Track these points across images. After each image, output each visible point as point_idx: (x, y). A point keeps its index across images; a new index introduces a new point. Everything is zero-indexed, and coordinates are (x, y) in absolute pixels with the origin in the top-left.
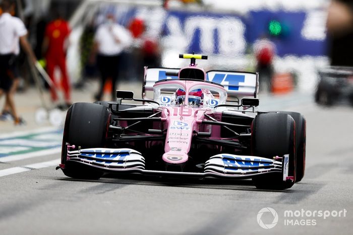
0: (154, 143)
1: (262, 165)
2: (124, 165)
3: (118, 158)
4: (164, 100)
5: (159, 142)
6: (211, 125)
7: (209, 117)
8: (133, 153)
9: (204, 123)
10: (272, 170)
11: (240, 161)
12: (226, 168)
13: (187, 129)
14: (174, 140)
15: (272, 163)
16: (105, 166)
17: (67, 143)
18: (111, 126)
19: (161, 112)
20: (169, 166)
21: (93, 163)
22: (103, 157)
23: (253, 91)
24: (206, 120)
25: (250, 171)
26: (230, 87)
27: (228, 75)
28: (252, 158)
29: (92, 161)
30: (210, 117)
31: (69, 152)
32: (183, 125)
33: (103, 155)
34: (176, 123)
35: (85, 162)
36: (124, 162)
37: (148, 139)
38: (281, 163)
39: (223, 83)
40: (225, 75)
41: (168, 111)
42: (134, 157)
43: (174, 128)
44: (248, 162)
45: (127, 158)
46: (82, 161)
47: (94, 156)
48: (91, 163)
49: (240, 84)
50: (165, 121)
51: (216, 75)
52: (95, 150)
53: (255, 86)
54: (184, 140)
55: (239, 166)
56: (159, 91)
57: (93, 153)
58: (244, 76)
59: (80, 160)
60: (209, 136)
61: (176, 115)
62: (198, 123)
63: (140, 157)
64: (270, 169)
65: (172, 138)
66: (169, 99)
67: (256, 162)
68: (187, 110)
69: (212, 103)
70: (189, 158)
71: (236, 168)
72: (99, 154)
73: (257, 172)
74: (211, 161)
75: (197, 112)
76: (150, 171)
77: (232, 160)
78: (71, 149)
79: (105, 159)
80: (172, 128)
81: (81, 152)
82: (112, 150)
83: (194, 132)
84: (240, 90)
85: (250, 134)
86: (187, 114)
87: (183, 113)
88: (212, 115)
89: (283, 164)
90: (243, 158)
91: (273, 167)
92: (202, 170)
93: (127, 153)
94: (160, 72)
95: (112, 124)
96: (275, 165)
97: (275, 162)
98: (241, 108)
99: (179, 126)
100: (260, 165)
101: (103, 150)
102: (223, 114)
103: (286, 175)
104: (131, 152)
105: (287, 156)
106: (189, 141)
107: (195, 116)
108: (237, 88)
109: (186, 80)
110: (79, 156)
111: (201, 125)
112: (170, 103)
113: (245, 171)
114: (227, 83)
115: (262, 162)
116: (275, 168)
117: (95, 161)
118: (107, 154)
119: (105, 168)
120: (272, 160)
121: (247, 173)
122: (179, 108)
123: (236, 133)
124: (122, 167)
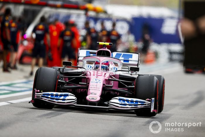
0: (82, 90)
1: (140, 103)
4: (88, 67)
5: (85, 90)
6: (113, 81)
7: (112, 77)
8: (70, 95)
9: (109, 80)
10: (145, 106)
11: (128, 101)
12: (120, 104)
13: (100, 83)
14: (93, 89)
15: (145, 102)
16: (55, 102)
17: (35, 89)
18: (59, 80)
19: (86, 74)
20: (90, 103)
21: (49, 100)
22: (55, 97)
23: (136, 63)
24: (110, 78)
25: (133, 106)
26: (124, 61)
27: (123, 54)
28: (135, 99)
29: (48, 99)
31: (36, 94)
32: (98, 80)
33: (54, 96)
34: (94, 80)
35: (44, 99)
36: (66, 100)
37: (79, 88)
38: (150, 103)
40: (122, 54)
41: (90, 73)
42: (71, 97)
43: (93, 82)
44: (132, 101)
45: (67, 98)
46: (43, 99)
47: (50, 96)
48: (48, 100)
49: (130, 59)
50: (88, 78)
51: (117, 54)
52: (50, 93)
53: (138, 60)
54: (98, 89)
55: (127, 103)
56: (86, 62)
57: (49, 95)
58: (132, 55)
59: (42, 98)
60: (111, 87)
61: (94, 75)
62: (106, 80)
63: (74, 98)
64: (144, 106)
65: (91, 88)
66: (91, 66)
67: (137, 102)
68: (100, 73)
69: (114, 69)
70: (100, 98)
71: (126, 105)
72: (52, 95)
73: (137, 107)
74: (112, 101)
75: (105, 74)
76: (79, 105)
77: (124, 100)
78: (37, 92)
79: (55, 98)
80: (92, 82)
81: (43, 94)
82: (59, 93)
83: (104, 85)
84: (130, 62)
85: (134, 86)
86: (100, 75)
87: (98, 74)
88: (114, 76)
89: (151, 103)
90: (130, 99)
91: (146, 104)
92: (107, 105)
93: (67, 95)
94: (87, 51)
95: (60, 79)
96: (147, 104)
97: (147, 102)
98: (130, 72)
99: (96, 81)
100: (139, 103)
101: (55, 93)
102: (120, 75)
103: (152, 109)
104: (69, 94)
105: (153, 99)
106: (101, 89)
107: (105, 76)
108: (128, 61)
109: (100, 56)
110: (41, 96)
111: (108, 81)
112: (91, 69)
113: (130, 107)
114: (123, 58)
115: (140, 102)
116: (147, 105)
117: (50, 99)
118: (57, 95)
119: (55, 103)
120: (145, 101)
121: (132, 108)
122: (96, 71)
123: (126, 86)
124: (64, 103)
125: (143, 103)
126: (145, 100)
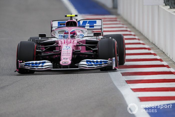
0: (56, 56)
1: (104, 63)
2: (44, 67)
3: (41, 65)
4: (60, 36)
5: (59, 55)
6: (81, 47)
8: (47, 62)
9: (77, 46)
10: (108, 65)
11: (93, 62)
12: (88, 65)
13: (70, 49)
15: (108, 62)
16: (36, 69)
17: (18, 60)
18: (37, 50)
19: (58, 43)
20: (63, 66)
21: (30, 68)
22: (35, 65)
23: (100, 27)
24: (78, 44)
25: (98, 66)
26: (90, 27)
27: (89, 21)
28: (99, 60)
29: (30, 67)
30: (80, 43)
31: (19, 64)
32: (68, 47)
33: (34, 64)
34: (65, 47)
35: (27, 68)
36: (44, 66)
37: (54, 55)
38: (111, 61)
39: (87, 25)
40: (87, 21)
41: (61, 42)
42: (48, 64)
43: (64, 49)
44: (97, 62)
45: (45, 64)
46: (26, 67)
47: (31, 65)
48: (29, 68)
49: (95, 25)
50: (60, 46)
52: (31, 62)
53: (101, 25)
55: (93, 64)
56: (58, 32)
57: (30, 64)
58: (96, 21)
59: (25, 67)
60: (80, 51)
61: (65, 43)
62: (75, 46)
63: (50, 64)
64: (107, 65)
65: (64, 54)
66: (62, 35)
67: (101, 62)
68: (70, 41)
69: (81, 36)
70: (71, 62)
71: (92, 65)
72: (33, 64)
73: (102, 66)
74: (81, 63)
75: (74, 41)
76: (55, 69)
77: (90, 62)
78: (21, 63)
80: (63, 49)
81: (25, 64)
82: (38, 62)
83: (73, 50)
84: (95, 27)
85: (97, 49)
86: (70, 42)
87: (68, 42)
90: (95, 60)
91: (108, 63)
92: (77, 67)
93: (45, 62)
96: (109, 63)
98: (95, 37)
99: (66, 48)
100: (103, 63)
101: (34, 62)
102: (86, 40)
103: (114, 66)
104: (46, 62)
105: (114, 58)
106: (71, 54)
107: (73, 43)
108: (93, 27)
109: (68, 27)
110: (24, 65)
112: (62, 37)
113: (96, 66)
114: (89, 25)
115: (103, 62)
116: (109, 64)
117: (31, 67)
118: (36, 63)
119: (35, 70)
121: (97, 67)
122: (66, 40)
123: (91, 48)
124: (43, 69)
125: (106, 63)
126: (108, 60)
